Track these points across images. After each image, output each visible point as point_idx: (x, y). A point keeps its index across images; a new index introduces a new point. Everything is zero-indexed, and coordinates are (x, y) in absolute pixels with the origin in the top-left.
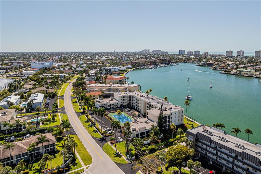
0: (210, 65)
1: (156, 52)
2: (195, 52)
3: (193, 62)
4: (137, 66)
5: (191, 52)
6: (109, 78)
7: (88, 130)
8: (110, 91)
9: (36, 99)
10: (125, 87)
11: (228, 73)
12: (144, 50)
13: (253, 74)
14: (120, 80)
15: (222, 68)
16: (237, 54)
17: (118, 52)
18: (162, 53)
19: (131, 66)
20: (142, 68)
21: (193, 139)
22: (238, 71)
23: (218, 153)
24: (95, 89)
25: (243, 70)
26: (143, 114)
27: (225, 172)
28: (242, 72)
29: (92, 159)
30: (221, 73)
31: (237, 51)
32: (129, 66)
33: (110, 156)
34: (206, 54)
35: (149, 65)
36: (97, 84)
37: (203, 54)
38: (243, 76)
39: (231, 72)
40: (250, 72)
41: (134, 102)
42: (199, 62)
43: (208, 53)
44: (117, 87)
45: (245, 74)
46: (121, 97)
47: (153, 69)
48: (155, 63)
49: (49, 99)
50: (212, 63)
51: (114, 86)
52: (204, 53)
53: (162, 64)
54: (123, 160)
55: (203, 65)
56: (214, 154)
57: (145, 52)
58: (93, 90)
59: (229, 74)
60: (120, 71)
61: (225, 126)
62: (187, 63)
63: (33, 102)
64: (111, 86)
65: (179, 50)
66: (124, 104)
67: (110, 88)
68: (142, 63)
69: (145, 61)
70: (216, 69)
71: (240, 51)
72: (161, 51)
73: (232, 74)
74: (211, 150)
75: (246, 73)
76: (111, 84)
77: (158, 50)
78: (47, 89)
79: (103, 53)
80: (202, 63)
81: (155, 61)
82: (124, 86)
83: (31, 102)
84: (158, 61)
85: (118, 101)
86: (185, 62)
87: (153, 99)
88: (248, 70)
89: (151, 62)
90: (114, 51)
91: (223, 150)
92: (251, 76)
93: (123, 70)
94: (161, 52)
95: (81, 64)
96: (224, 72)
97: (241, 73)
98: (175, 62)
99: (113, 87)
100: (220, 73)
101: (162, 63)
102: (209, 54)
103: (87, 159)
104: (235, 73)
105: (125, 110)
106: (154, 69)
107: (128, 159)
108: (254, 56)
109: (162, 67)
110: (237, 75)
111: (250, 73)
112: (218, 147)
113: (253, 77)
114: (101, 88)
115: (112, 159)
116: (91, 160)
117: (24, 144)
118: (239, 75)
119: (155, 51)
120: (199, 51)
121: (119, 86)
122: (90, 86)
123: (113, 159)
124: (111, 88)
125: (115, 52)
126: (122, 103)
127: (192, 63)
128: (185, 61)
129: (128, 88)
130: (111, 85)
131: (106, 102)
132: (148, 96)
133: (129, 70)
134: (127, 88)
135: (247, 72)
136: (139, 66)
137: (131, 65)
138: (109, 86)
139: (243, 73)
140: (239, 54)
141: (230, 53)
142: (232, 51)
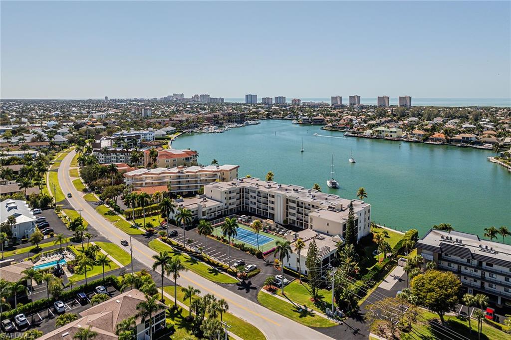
0: (319, 122)
1: (199, 100)
2: (276, 98)
3: (285, 118)
4: (184, 129)
5: (268, 98)
6: (165, 155)
7: (197, 271)
8: (180, 182)
9: (21, 215)
10: (214, 172)
11: (358, 136)
12: (172, 95)
13: (400, 136)
14: (189, 158)
15: (344, 128)
16: (350, 101)
17: (114, 98)
18: (212, 101)
19: (174, 128)
20: (196, 132)
21: (434, 257)
22: (376, 131)
23: (484, 274)
24: (147, 181)
25: (384, 130)
26: (282, 223)
27: (503, 307)
28: (382, 133)
29: (259, 331)
30: (347, 136)
31: (350, 97)
32: (170, 128)
33: (291, 317)
34: (296, 102)
35: (205, 125)
36: (148, 169)
37: (291, 102)
38: (386, 139)
39: (364, 134)
40: (395, 132)
41: (251, 199)
42: (294, 117)
43: (299, 100)
44: (196, 172)
45: (387, 136)
46: (226, 193)
47: (218, 133)
48: (216, 121)
49: (38, 212)
50: (322, 119)
51: (187, 170)
52: (293, 101)
53: (229, 123)
54: (322, 320)
56: (476, 279)
57: (177, 98)
58: (142, 184)
59: (362, 137)
60: (157, 139)
61: (453, 227)
62: (272, 119)
63: (16, 223)
64: (183, 172)
65: (247, 96)
66: (230, 207)
67: (179, 176)
68: (193, 122)
69: (198, 118)
70: (334, 129)
71: (354, 96)
72: (211, 97)
73: (367, 138)
74: (469, 271)
75: (389, 134)
76: (182, 167)
77: (203, 96)
78: (23, 189)
79: (83, 101)
80: (304, 119)
81: (216, 117)
82: (210, 170)
83: (8, 223)
84: (222, 116)
85: (221, 202)
86: (270, 118)
87: (297, 190)
88: (391, 130)
89: (208, 119)
90: (106, 97)
91: (496, 267)
92: (399, 140)
93: (161, 137)
94: (211, 99)
95: (53, 128)
96: (352, 133)
97: (381, 135)
98: (253, 119)
99: (187, 172)
100: (345, 136)
101: (229, 121)
102: (301, 102)
103: (248, 332)
104: (371, 136)
105: (239, 219)
106: (221, 132)
107: (329, 316)
108: (377, 105)
109: (232, 127)
110: (376, 138)
111: (395, 134)
112: (484, 264)
113: (402, 140)
114: (160, 177)
115: (301, 322)
116: (260, 334)
117: (98, 326)
118: (378, 138)
119: (198, 98)
120: (283, 98)
121: (199, 171)
122: (135, 175)
123: (303, 322)
124: (183, 176)
125: (109, 99)
126: (226, 204)
127: (282, 119)
128: (268, 117)
129: (219, 174)
130: (182, 169)
131: (197, 206)
132: (281, 186)
133: (173, 137)
134: (216, 174)
135: (391, 132)
136: (188, 127)
137: (173, 126)
138: (179, 172)
139: (384, 134)
140: (353, 102)
141: (338, 100)
142: (340, 96)
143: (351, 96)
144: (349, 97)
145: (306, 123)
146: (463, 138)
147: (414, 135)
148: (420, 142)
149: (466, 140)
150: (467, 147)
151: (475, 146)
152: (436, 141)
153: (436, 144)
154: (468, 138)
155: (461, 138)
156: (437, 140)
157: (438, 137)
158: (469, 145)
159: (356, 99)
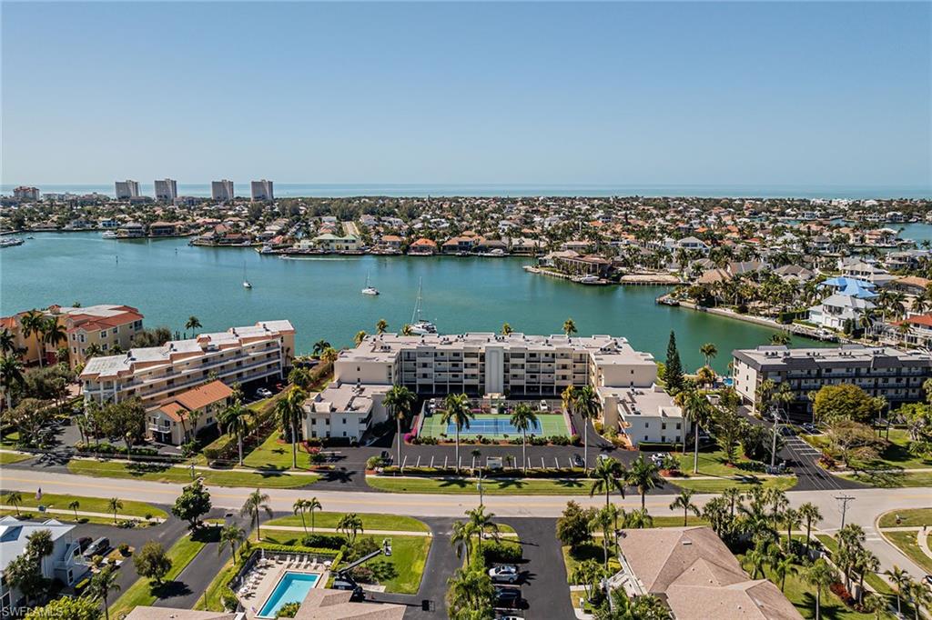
0: (165, 232)
16: (157, 191)
22: (319, 242)
25: (332, 238)
28: (331, 244)
30: (266, 254)
31: (156, 182)
38: (340, 254)
39: (295, 247)
40: (353, 241)
41: (420, 370)
42: (87, 225)
43: (35, 190)
44: (240, 343)
45: (340, 249)
50: (169, 226)
51: (219, 344)
55: (138, 235)
67: (206, 360)
70: (221, 243)
71: (163, 180)
75: (344, 245)
80: (129, 228)
88: (346, 237)
96: (274, 249)
97: (330, 247)
104: (312, 250)
113: (370, 253)
121: (244, 342)
122: (120, 374)
127: (59, 230)
129: (278, 341)
134: (270, 343)
135: (346, 241)
138: (205, 351)
139: (334, 245)
140: (163, 193)
141: (131, 189)
142: (135, 181)
143: (158, 180)
144: (154, 183)
145: (136, 237)
146: (460, 243)
147: (386, 243)
148: (398, 255)
149: (464, 246)
150: (469, 255)
151: (479, 254)
152: (422, 251)
153: (426, 256)
154: (467, 243)
155: (457, 244)
156: (422, 249)
157: (424, 244)
158: (470, 253)
159: (170, 187)
